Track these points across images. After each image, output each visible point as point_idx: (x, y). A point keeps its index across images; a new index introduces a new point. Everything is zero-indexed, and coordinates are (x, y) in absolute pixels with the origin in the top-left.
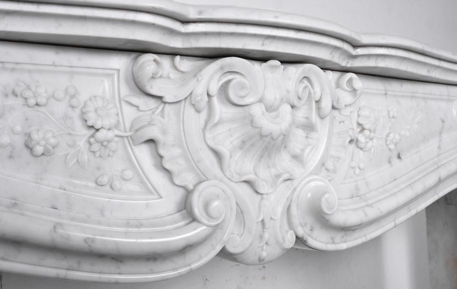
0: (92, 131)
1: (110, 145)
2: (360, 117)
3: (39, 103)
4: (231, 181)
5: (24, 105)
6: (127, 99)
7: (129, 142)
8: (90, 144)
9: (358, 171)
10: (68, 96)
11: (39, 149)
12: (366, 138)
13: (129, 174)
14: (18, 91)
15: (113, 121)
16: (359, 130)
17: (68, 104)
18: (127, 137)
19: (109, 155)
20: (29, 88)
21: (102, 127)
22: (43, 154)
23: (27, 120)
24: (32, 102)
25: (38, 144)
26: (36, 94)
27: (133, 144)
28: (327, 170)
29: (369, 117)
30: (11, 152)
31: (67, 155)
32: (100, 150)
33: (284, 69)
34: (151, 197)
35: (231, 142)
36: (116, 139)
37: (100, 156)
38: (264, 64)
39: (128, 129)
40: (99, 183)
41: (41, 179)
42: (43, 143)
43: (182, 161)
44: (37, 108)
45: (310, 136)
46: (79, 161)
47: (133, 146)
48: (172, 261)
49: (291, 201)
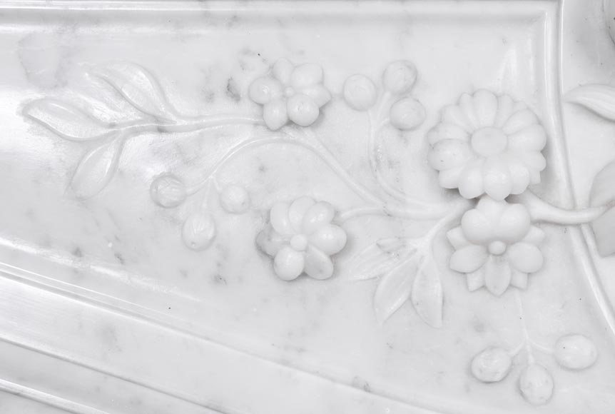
0: (457, 206)
1: (514, 252)
3: (294, 119)
5: (256, 124)
6: (582, 99)
7: (585, 242)
8: (452, 248)
10: (388, 95)
11: (291, 261)
13: (579, 349)
14: (243, 82)
15: (522, 172)
17: (387, 120)
18: (578, 225)
19: (511, 286)
20: (272, 74)
21: (484, 195)
22: (304, 275)
23: (262, 169)
24: (276, 114)
25: (287, 244)
26: (289, 92)
27: (598, 249)
30: (219, 265)
31: (376, 279)
32: (481, 267)
36: (536, 233)
37: (484, 287)
39: (581, 200)
40: (477, 373)
41: (301, 350)
42: (300, 241)
44: (291, 133)
46: (415, 298)
47: (596, 257)
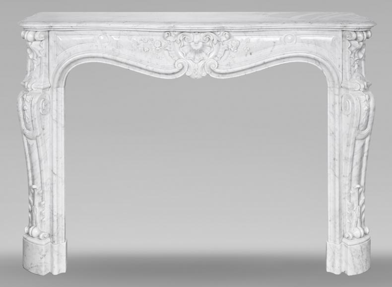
1: (159, 50)
4: (187, 59)
12: (234, 49)
16: (231, 47)
19: (159, 52)
28: (218, 58)
34: (168, 61)
35: (187, 51)
37: (157, 53)
38: (194, 33)
43: (175, 54)
49: (204, 65)
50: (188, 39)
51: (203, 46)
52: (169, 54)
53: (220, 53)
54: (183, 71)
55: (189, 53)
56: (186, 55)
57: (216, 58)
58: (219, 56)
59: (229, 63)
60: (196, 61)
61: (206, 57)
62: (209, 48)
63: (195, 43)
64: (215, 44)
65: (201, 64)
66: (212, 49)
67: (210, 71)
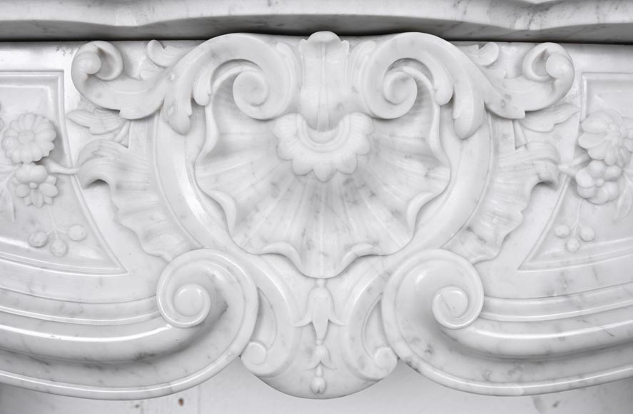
1: (42, 187)
2: (584, 135)
4: (247, 252)
6: (70, 117)
7: (77, 183)
8: (15, 186)
9: (573, 244)
12: (595, 178)
13: (77, 232)
16: (579, 160)
18: (73, 175)
19: (44, 203)
27: (82, 186)
28: (481, 239)
29: (606, 134)
32: (28, 195)
33: (351, 47)
34: (111, 269)
35: (253, 185)
36: (52, 178)
37: (32, 204)
38: (303, 42)
39: (74, 163)
40: (31, 243)
43: (159, 215)
45: (432, 174)
47: (82, 190)
48: (132, 373)
49: (382, 294)
50: (256, 87)
51: (375, 149)
52: (115, 209)
53: (495, 204)
54: (217, 340)
55: (270, 207)
56: (244, 217)
57: (471, 245)
58: (486, 228)
59: (564, 279)
60: (320, 268)
61: (396, 240)
62: (416, 168)
63: (312, 125)
64: (464, 138)
65: (358, 284)
66: (442, 173)
67: (424, 336)
